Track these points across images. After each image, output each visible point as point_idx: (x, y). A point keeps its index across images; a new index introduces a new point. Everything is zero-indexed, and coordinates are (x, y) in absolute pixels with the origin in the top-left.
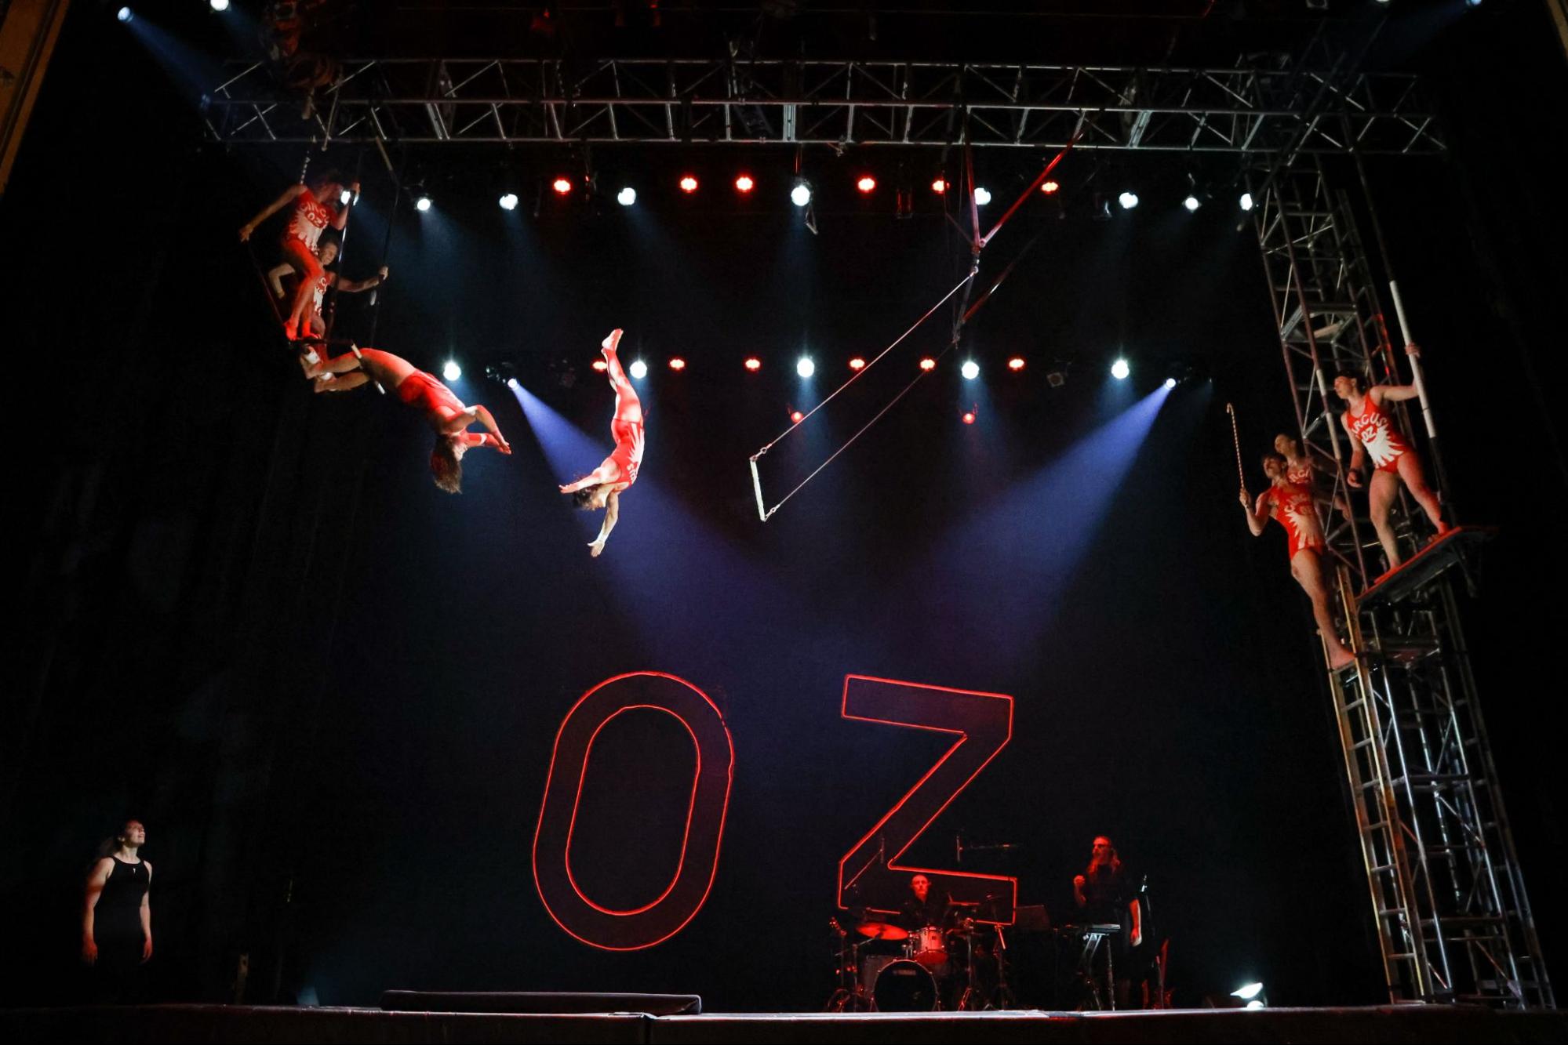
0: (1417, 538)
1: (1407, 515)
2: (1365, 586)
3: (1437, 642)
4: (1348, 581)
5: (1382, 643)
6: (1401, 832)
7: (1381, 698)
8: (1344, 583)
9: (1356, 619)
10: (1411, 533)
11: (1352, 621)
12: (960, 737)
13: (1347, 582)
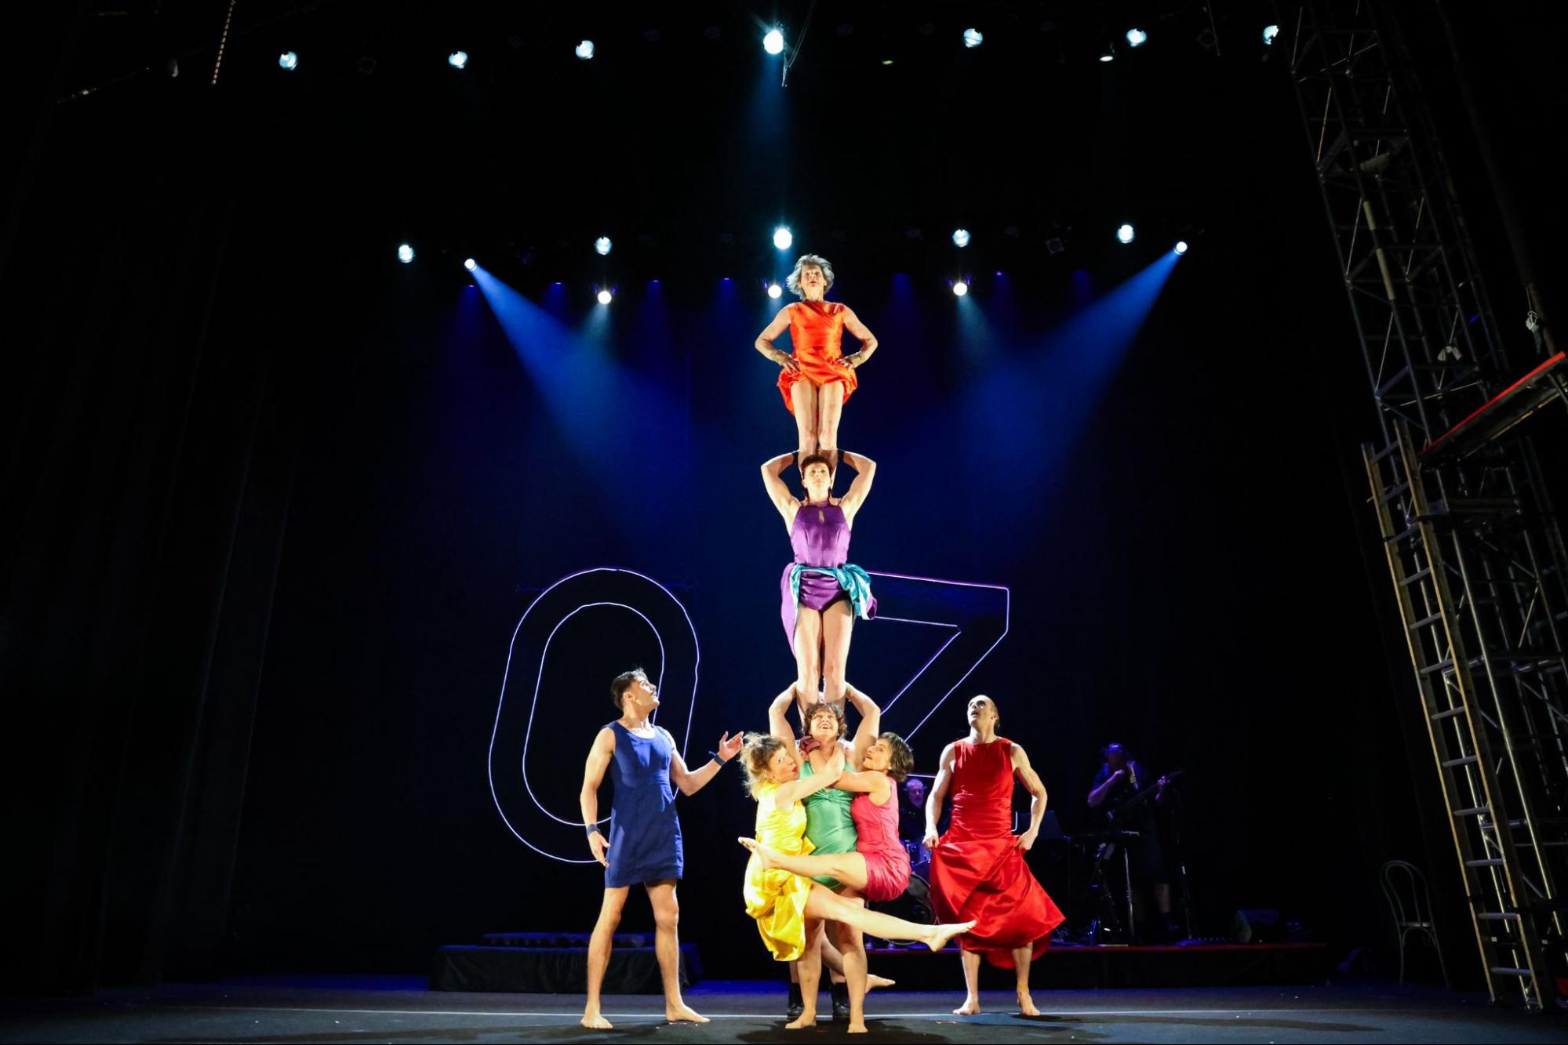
0: (1489, 386)
1: (1475, 359)
2: (1428, 440)
3: (1516, 502)
4: (1408, 437)
5: (1451, 505)
6: (1481, 721)
7: (1451, 569)
8: (1403, 438)
9: (1418, 477)
10: (1481, 381)
11: (1414, 480)
12: (953, 631)
13: (1406, 437)
